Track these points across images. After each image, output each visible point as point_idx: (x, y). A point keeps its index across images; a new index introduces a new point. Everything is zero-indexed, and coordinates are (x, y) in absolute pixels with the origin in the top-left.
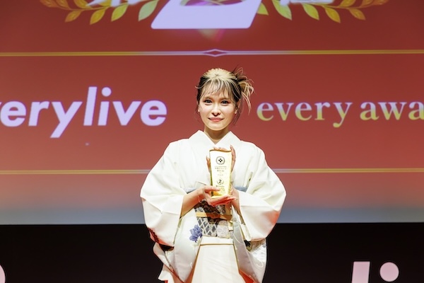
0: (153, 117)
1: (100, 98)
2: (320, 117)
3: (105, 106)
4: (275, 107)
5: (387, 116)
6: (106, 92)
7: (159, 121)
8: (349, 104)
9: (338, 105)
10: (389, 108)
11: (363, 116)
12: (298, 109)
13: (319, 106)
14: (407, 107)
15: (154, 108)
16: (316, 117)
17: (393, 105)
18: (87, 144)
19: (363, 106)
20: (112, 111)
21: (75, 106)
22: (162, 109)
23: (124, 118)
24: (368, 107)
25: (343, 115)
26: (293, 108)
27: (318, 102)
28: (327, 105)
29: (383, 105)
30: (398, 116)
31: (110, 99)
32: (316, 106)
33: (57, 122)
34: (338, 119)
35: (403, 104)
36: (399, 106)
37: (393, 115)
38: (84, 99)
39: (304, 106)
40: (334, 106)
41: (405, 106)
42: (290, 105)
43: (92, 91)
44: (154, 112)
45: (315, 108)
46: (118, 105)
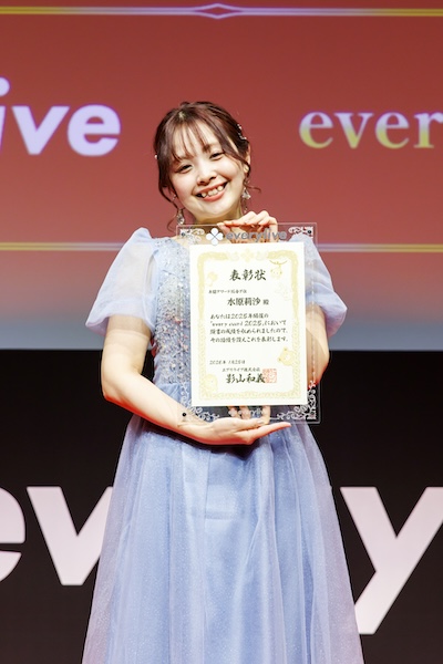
2: (424, 141)
12: (382, 124)
13: (424, 120)
26: (372, 123)
27: (422, 112)
32: (417, 121)
39: (393, 121)
42: (366, 116)
45: (414, 124)
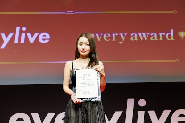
0: (44, 40)
1: (21, 32)
2: (114, 39)
3: (23, 35)
4: (95, 35)
5: (142, 39)
6: (24, 29)
7: (47, 41)
8: (126, 34)
9: (121, 34)
10: (142, 35)
11: (132, 39)
12: (105, 35)
13: (114, 35)
14: (150, 35)
15: (44, 36)
16: (112, 39)
17: (144, 34)
18: (16, 51)
19: (132, 35)
20: (26, 37)
21: (11, 35)
22: (48, 36)
23: (32, 40)
24: (134, 35)
25: (123, 38)
26: (103, 36)
27: (113, 33)
28: (117, 34)
29: (140, 34)
30: (146, 39)
31: (26, 32)
32: (112, 35)
33: (3, 42)
34: (121, 40)
35: (148, 34)
36: (146, 35)
37: (144, 38)
38: (14, 32)
39: (107, 35)
40: (120, 34)
41: (149, 34)
42: (101, 34)
43: (18, 29)
44: (44, 38)
45: (112, 36)
46: (29, 35)
